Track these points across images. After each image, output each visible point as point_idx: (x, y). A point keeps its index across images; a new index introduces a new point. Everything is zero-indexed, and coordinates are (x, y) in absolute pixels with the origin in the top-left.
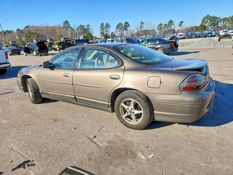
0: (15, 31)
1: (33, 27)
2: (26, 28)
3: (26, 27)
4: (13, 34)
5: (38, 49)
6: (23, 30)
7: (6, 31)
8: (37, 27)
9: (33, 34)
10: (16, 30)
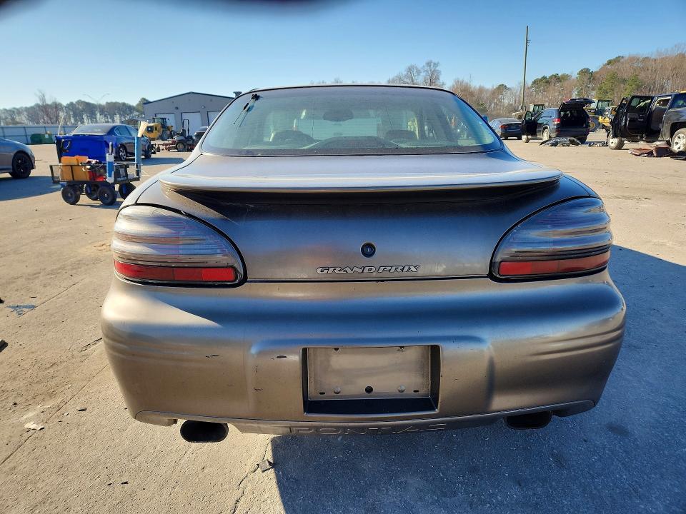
0: (575, 75)
1: (633, 59)
2: (609, 67)
3: (610, 62)
4: (566, 84)
5: (557, 124)
6: (597, 73)
7: (551, 77)
8: (646, 59)
9: (624, 81)
10: (579, 74)
